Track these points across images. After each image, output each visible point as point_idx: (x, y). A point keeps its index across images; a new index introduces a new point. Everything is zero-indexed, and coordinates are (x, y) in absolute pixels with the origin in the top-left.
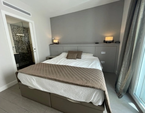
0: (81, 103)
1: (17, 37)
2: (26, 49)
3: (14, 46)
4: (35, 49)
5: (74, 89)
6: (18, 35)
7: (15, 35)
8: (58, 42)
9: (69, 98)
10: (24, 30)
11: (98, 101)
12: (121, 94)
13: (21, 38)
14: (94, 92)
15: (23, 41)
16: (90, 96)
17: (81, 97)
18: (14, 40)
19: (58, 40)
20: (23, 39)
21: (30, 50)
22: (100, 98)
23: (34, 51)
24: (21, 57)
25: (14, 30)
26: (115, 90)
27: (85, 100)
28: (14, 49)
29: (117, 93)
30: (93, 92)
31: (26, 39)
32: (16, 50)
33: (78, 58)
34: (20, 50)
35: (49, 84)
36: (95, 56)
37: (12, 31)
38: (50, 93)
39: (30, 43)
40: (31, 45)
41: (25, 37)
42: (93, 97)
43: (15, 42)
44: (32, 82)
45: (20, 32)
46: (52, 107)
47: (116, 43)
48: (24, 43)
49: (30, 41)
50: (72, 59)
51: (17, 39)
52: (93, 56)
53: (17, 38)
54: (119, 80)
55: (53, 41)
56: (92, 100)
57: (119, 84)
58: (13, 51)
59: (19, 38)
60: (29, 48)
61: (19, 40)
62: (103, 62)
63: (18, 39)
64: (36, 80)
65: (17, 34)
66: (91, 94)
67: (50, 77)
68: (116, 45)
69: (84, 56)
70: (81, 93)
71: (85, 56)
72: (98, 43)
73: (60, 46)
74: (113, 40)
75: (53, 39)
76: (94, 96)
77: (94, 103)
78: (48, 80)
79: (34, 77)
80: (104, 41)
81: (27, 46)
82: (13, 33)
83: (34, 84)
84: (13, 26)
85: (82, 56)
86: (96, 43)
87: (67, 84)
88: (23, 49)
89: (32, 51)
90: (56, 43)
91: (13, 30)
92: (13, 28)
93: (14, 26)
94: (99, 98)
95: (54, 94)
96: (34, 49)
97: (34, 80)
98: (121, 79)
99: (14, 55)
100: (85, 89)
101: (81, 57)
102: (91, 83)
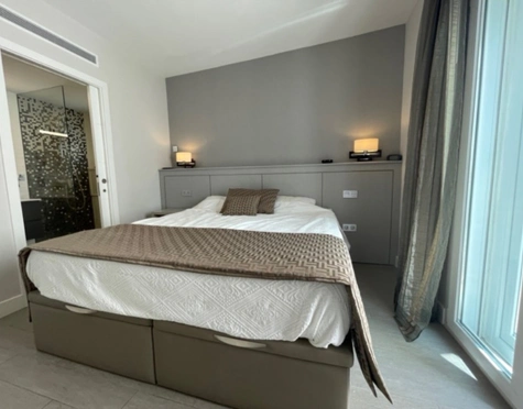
0: (269, 349)
1: (40, 141)
2: (71, 185)
3: (24, 173)
4: (104, 181)
5: (243, 294)
6: (41, 135)
7: (34, 133)
8: (193, 161)
9: (226, 332)
10: (67, 119)
11: (328, 331)
12: (414, 328)
13: (55, 145)
14: (314, 297)
15: (59, 158)
16: (298, 315)
17: (268, 322)
18: (25, 149)
19: (193, 154)
20: (62, 152)
21: (88, 192)
22: (336, 317)
23: (102, 186)
24: (46, 214)
25: (29, 114)
26: (395, 317)
27: (284, 333)
28: (25, 183)
29: (400, 325)
30: (311, 298)
31: (73, 149)
32: (30, 189)
33: (264, 213)
34: (48, 188)
35: (150, 284)
36: (322, 206)
37: (23, 119)
38: (152, 321)
39: (87, 165)
40: (90, 173)
41: (69, 143)
42: (311, 315)
43: (30, 159)
44: (81, 283)
45: (54, 125)
46: (156, 383)
47: (388, 158)
48: (65, 164)
49: (88, 157)
50: (240, 214)
51: (39, 147)
52: (317, 204)
53: (39, 144)
54: (405, 278)
55: (173, 157)
56: (306, 327)
57: (407, 292)
58: (21, 191)
59: (45, 145)
60: (83, 183)
61: (46, 152)
62: (349, 226)
63: (41, 148)
64: (99, 274)
65: (42, 131)
66: (305, 307)
67: (153, 257)
68: (391, 165)
69: (282, 204)
70: (267, 306)
71: (287, 203)
72: (331, 161)
73: (199, 173)
74: (379, 151)
75: (175, 149)
76: (313, 310)
77: (316, 340)
78: (148, 269)
79: (94, 262)
80: (351, 152)
81: (74, 177)
82: (24, 124)
83: (91, 290)
84: (25, 103)
85: (277, 204)
86: (323, 162)
87: (216, 277)
88: (58, 186)
89: (92, 193)
90: (186, 165)
91: (26, 117)
92: (26, 109)
93: (31, 102)
94: (331, 319)
95: (167, 322)
96: (100, 180)
97: (90, 275)
98: (411, 273)
99: (23, 203)
100: (283, 288)
101: (273, 207)
102: (302, 266)
